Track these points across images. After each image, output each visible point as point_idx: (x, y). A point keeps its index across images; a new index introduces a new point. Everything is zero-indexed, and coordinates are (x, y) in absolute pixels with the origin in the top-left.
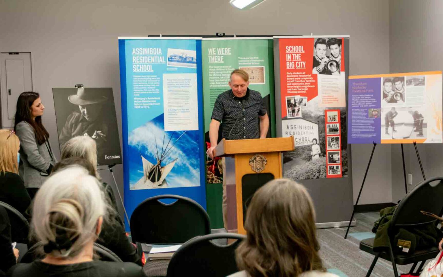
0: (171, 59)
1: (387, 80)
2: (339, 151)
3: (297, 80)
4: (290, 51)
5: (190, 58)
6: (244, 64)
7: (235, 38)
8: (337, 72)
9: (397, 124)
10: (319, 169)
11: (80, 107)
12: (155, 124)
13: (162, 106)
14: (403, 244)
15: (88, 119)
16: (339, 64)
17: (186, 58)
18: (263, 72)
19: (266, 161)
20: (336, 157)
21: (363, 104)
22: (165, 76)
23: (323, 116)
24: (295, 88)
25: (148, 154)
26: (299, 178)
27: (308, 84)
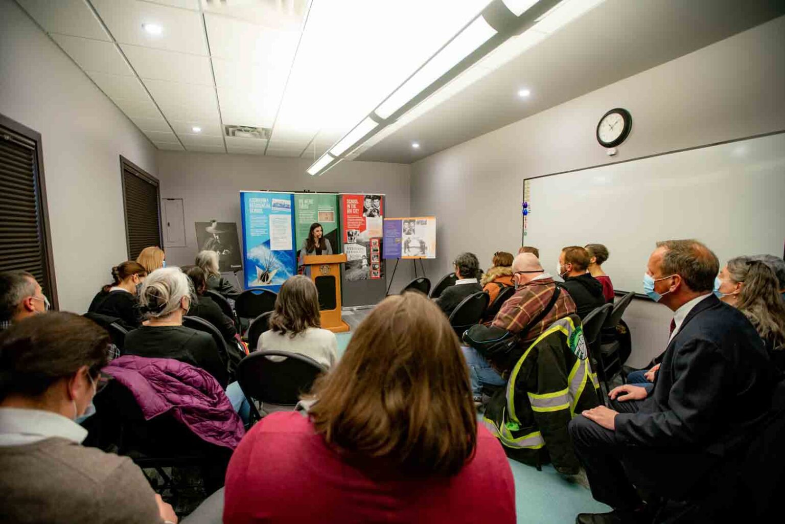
0: (274, 206)
1: (405, 221)
2: (379, 263)
3: (353, 220)
4: (349, 202)
6: (322, 210)
7: (316, 193)
8: (378, 216)
9: (411, 247)
10: (367, 274)
11: (214, 235)
12: (265, 246)
13: (269, 235)
15: (219, 242)
16: (379, 211)
17: (284, 205)
18: (332, 215)
19: (330, 268)
20: (377, 266)
21: (392, 235)
22: (271, 216)
23: (369, 242)
25: (260, 264)
26: (355, 279)
27: (360, 222)
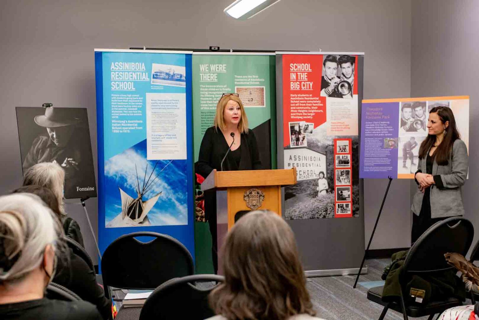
0: (156, 76)
1: (406, 106)
2: (350, 187)
3: (302, 103)
4: (295, 69)
5: (178, 74)
6: (242, 83)
7: (231, 53)
8: (349, 95)
9: (417, 156)
10: (326, 208)
11: (48, 130)
12: (137, 151)
13: (144, 131)
14: (417, 293)
15: (57, 144)
16: (351, 85)
17: (174, 75)
18: (263, 94)
19: (264, 197)
20: (346, 193)
21: (377, 132)
22: (150, 97)
23: (331, 145)
24: (300, 113)
25: (128, 187)
26: (303, 217)
27: (315, 108)
